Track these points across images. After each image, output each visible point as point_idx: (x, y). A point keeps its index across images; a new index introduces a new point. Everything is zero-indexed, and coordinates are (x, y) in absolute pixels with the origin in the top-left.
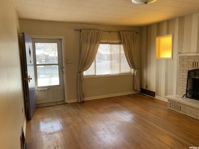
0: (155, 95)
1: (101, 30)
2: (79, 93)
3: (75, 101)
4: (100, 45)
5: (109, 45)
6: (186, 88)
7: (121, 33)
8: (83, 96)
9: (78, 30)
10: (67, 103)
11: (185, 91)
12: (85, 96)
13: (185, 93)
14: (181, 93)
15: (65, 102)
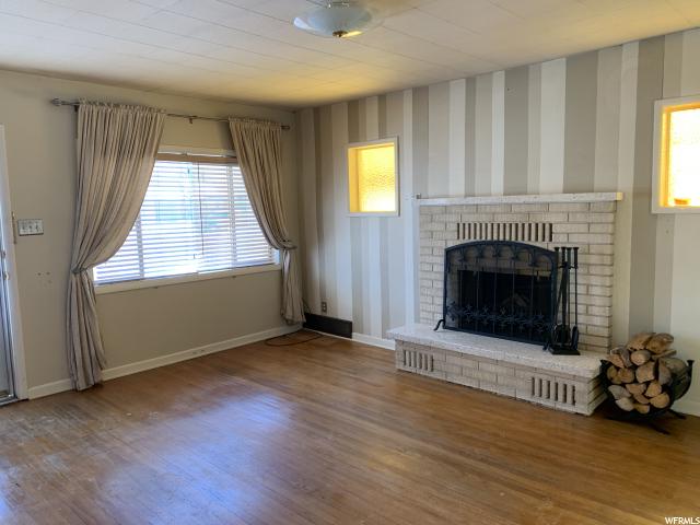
0: (351, 332)
1: (159, 111)
2: (78, 355)
3: (60, 385)
4: (156, 164)
5: (190, 165)
6: (441, 301)
7: (232, 125)
8: (98, 363)
9: (64, 103)
10: (27, 400)
11: (441, 309)
12: (105, 362)
13: (440, 317)
14: (430, 316)
15: (15, 396)
